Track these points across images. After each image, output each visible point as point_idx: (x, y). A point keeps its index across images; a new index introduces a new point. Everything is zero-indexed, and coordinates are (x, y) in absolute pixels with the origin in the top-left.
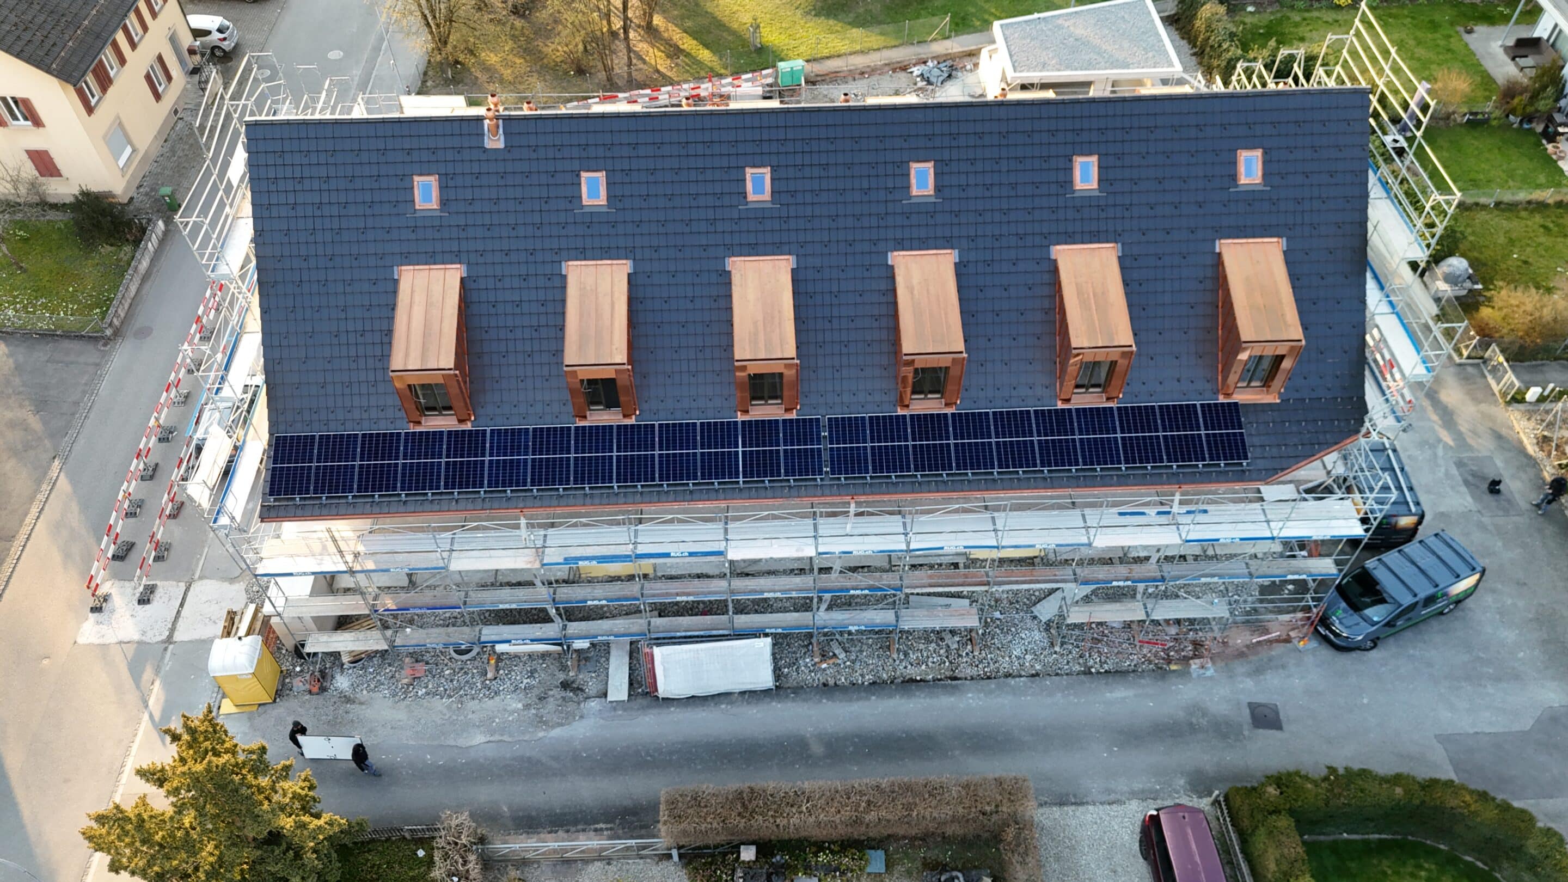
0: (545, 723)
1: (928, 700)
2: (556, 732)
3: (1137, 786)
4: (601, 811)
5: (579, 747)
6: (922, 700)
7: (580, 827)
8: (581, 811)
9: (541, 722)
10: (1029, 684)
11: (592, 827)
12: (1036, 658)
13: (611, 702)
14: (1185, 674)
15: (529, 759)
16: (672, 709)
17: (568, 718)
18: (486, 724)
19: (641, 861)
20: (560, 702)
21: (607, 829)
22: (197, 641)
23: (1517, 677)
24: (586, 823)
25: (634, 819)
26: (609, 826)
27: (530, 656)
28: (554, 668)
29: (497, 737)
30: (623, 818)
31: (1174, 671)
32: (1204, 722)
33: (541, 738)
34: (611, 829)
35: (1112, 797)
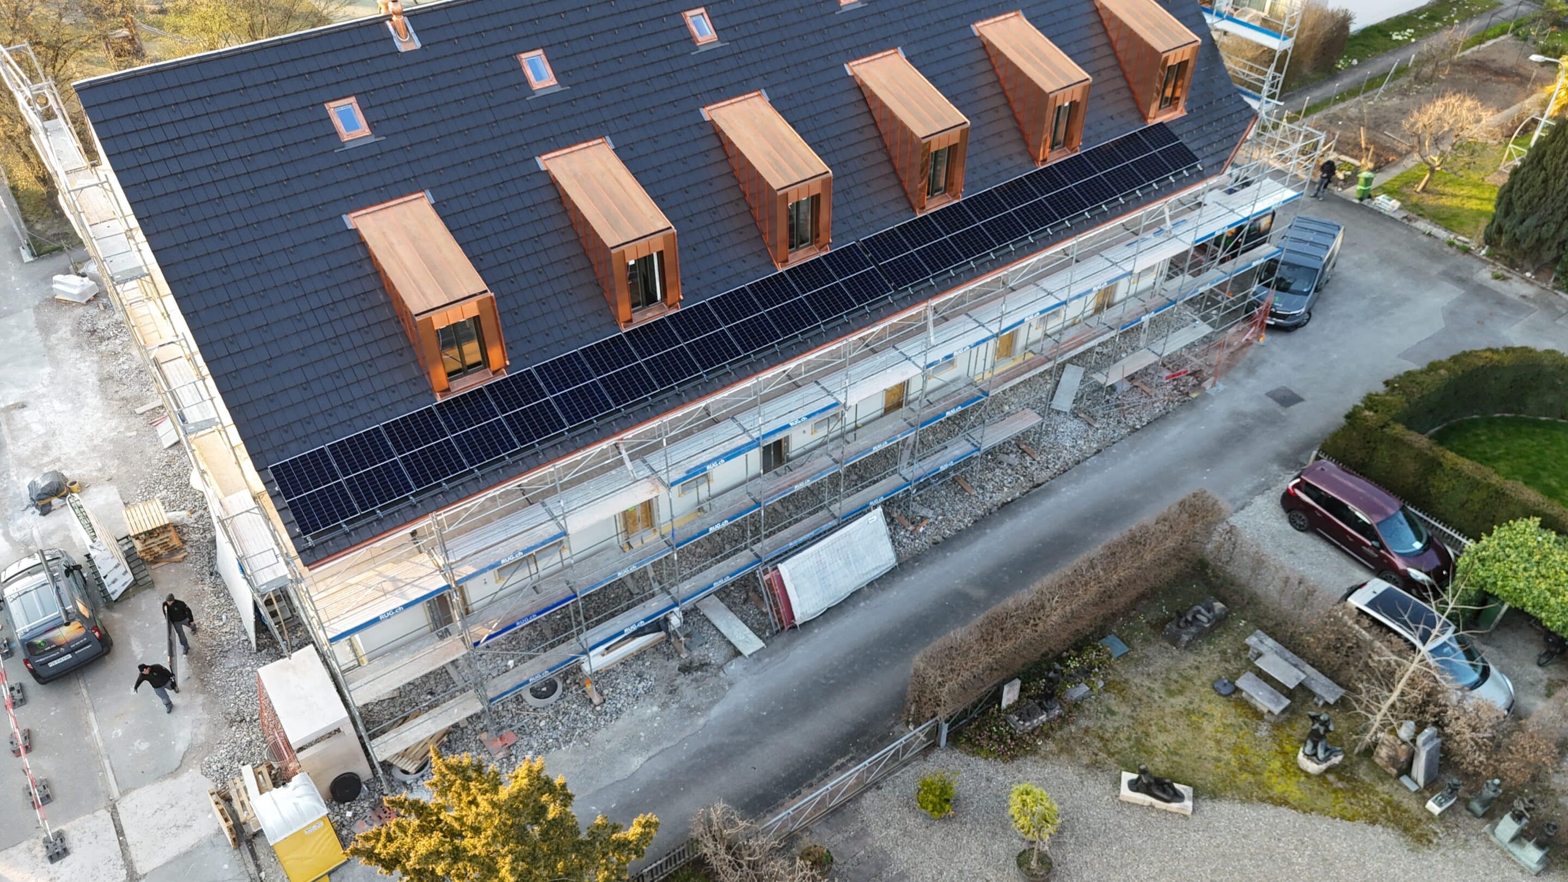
0: (697, 709)
1: (1034, 510)
2: (716, 711)
3: (1249, 487)
4: (828, 750)
5: (752, 711)
6: (1029, 513)
7: (819, 775)
8: (807, 762)
9: (690, 711)
10: (1101, 459)
11: (831, 768)
12: (1087, 440)
13: (750, 656)
14: (1205, 397)
15: (710, 749)
16: (816, 631)
17: (718, 694)
18: (632, 744)
19: (908, 768)
20: (694, 685)
21: (848, 761)
22: (177, 858)
23: (1406, 299)
24: (821, 769)
25: (866, 738)
26: (848, 757)
27: (624, 663)
28: (660, 660)
29: (655, 750)
30: (855, 744)
31: (1196, 398)
32: (1249, 421)
33: (705, 725)
34: (852, 759)
35: (1239, 504)
